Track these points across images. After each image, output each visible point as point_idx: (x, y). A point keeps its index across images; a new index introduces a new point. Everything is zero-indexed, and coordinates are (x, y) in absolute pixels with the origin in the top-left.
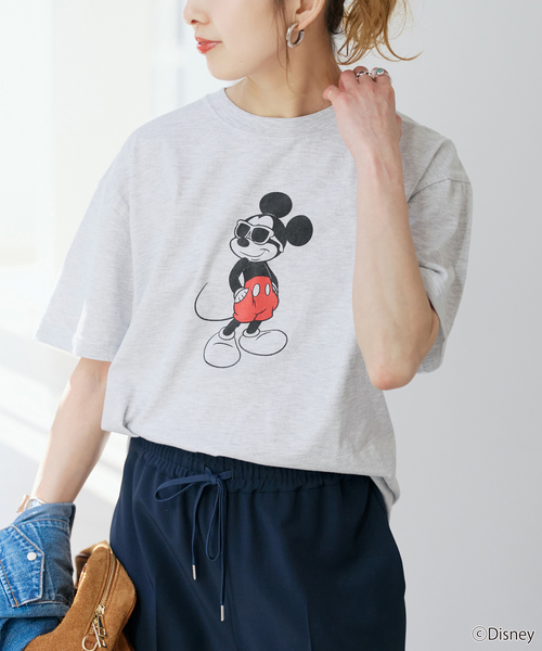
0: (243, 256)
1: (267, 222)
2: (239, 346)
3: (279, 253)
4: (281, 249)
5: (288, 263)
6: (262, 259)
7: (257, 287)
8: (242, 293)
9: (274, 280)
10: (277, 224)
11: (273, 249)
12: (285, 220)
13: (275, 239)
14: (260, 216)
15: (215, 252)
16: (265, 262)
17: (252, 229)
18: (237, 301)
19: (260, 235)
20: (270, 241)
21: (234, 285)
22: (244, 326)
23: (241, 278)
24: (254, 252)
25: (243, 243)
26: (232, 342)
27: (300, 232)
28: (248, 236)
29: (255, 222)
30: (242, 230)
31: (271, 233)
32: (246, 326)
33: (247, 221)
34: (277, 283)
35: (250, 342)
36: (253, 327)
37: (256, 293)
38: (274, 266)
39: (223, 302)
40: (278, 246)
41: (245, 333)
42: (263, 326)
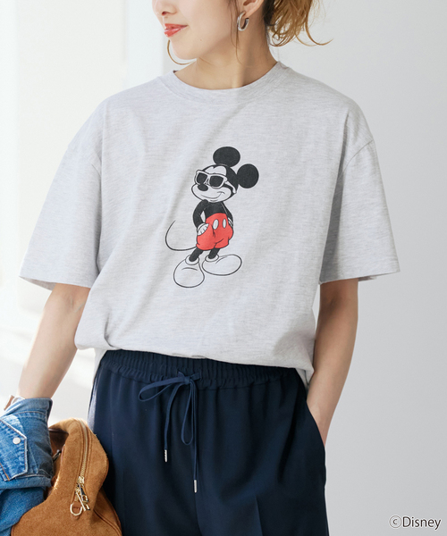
0: (203, 198)
1: (221, 171)
2: (202, 269)
3: (232, 194)
4: (234, 191)
5: (240, 202)
6: (219, 200)
7: (216, 222)
8: (203, 228)
9: (229, 215)
10: (230, 172)
11: (228, 191)
12: (236, 169)
13: (228, 183)
14: (214, 166)
15: (179, 196)
16: (222, 202)
17: (209, 177)
18: (200, 234)
19: (216, 181)
20: (225, 186)
21: (197, 221)
22: (206, 253)
23: (203, 216)
24: (212, 194)
25: (203, 188)
26: (197, 267)
27: (248, 177)
28: (207, 183)
29: (211, 172)
30: (201, 178)
31: (225, 179)
32: (208, 252)
33: (204, 170)
34: (232, 218)
35: (211, 266)
36: (213, 254)
37: (215, 226)
38: (229, 205)
39: (188, 236)
40: (231, 189)
41: (207, 259)
42: (221, 253)
